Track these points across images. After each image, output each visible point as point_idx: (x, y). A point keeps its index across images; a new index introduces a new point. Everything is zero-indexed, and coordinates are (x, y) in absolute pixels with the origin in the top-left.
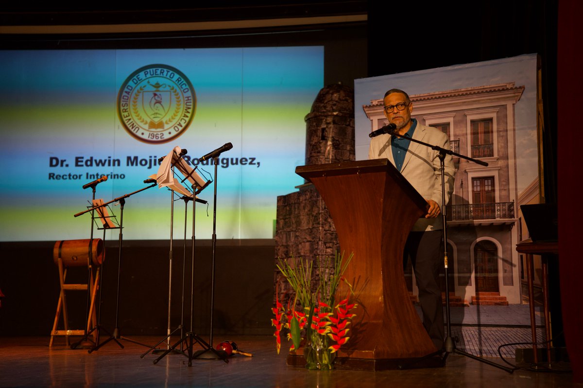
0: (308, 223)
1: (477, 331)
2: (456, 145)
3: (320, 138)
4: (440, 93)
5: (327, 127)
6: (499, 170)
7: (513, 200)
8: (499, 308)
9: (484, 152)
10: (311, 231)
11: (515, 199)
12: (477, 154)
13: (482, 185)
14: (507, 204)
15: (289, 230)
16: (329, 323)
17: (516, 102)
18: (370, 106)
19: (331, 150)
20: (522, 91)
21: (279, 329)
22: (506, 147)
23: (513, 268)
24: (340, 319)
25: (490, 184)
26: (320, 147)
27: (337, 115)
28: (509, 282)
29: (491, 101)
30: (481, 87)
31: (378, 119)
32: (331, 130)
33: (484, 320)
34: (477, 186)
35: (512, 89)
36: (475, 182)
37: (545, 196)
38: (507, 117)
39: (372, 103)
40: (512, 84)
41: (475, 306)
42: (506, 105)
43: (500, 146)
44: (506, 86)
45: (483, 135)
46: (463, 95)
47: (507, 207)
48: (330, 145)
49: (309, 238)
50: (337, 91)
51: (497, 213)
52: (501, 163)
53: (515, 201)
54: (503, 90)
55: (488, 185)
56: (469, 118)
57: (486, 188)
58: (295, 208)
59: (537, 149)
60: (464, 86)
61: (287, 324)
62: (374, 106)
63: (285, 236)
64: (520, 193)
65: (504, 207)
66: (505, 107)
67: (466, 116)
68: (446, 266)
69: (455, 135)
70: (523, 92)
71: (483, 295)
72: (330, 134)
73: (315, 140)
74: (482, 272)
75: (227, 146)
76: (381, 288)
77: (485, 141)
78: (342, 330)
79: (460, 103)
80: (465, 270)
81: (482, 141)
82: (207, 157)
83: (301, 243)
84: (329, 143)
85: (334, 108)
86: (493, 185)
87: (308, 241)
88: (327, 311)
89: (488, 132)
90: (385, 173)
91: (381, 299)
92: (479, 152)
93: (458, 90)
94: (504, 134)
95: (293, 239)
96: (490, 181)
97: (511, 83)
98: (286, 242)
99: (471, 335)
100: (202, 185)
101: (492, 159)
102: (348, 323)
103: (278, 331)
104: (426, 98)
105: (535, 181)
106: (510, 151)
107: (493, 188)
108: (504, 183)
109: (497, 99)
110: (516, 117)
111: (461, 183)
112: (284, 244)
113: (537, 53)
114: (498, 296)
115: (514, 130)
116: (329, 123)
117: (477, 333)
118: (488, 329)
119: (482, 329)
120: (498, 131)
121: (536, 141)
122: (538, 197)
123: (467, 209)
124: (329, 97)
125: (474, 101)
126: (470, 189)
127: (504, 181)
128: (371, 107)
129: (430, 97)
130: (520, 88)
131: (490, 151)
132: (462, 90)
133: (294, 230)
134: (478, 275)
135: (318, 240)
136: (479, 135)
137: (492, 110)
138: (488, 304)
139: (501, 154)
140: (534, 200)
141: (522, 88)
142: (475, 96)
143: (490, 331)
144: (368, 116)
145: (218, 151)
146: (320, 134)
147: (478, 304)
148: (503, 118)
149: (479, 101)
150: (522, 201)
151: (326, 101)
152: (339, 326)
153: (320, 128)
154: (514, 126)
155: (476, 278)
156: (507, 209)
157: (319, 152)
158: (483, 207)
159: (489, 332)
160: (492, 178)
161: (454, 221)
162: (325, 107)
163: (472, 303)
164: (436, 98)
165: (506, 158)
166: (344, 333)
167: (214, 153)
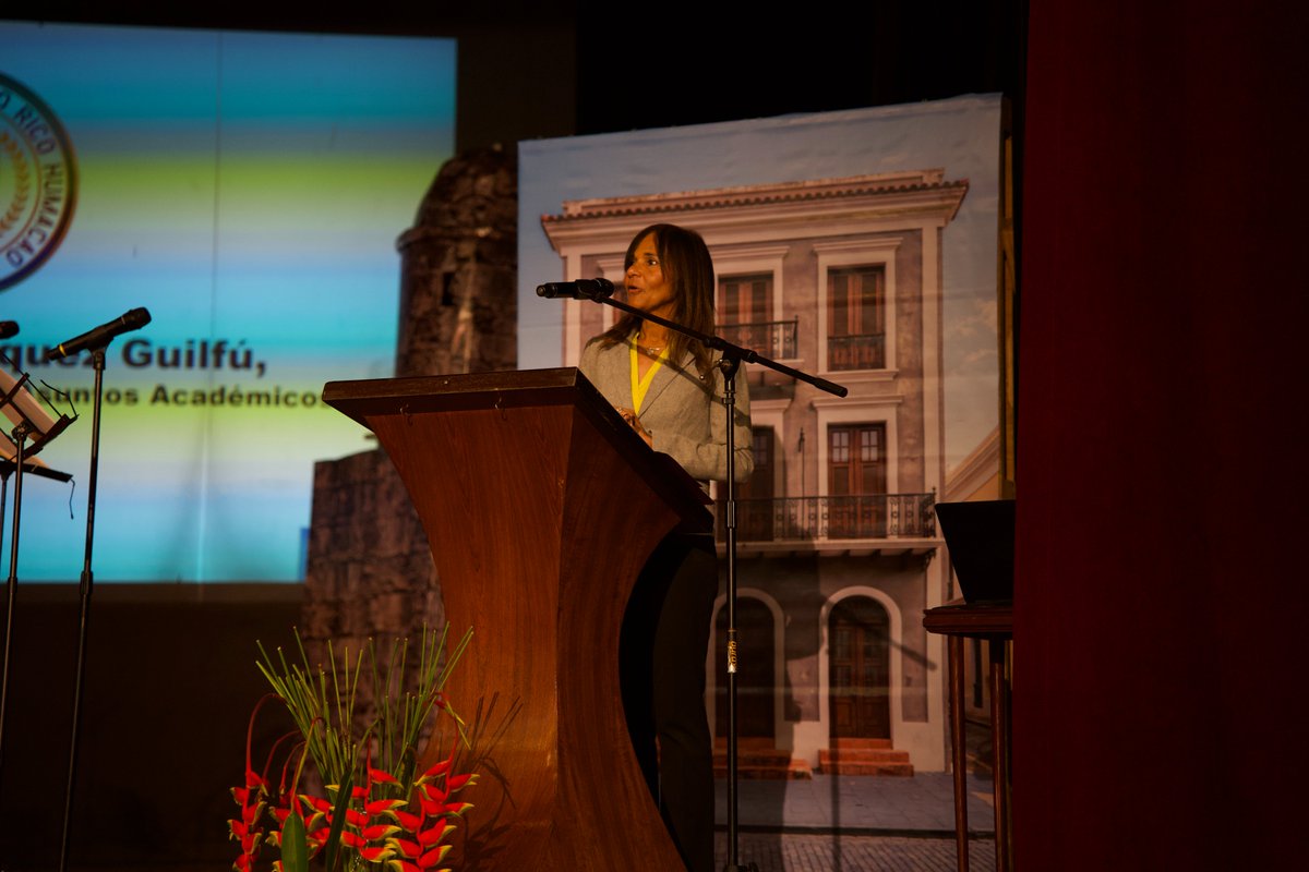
0: (399, 540)
1: (831, 846)
2: (788, 334)
3: (439, 301)
4: (750, 189)
5: (459, 269)
6: (899, 405)
7: (934, 489)
8: (891, 781)
9: (861, 354)
10: (406, 563)
11: (937, 486)
12: (843, 360)
13: (855, 444)
14: (916, 498)
15: (343, 556)
16: (393, 829)
17: (946, 222)
18: (561, 219)
19: (469, 334)
20: (962, 193)
21: (249, 849)
22: (919, 343)
23: (929, 673)
24: (426, 817)
25: (874, 441)
26: (439, 326)
27: (486, 238)
28: (917, 710)
29: (883, 217)
30: (857, 177)
31: (583, 256)
32: (471, 278)
33: (848, 818)
34: (840, 447)
35: (936, 186)
36: (836, 436)
37: (1015, 478)
38: (921, 264)
39: (566, 209)
40: (936, 174)
41: (826, 779)
42: (920, 230)
43: (901, 341)
44: (921, 177)
45: (858, 308)
46: (808, 197)
47: (915, 507)
48: (466, 321)
49: (399, 582)
50: (491, 171)
51: (892, 522)
52: (904, 387)
53: (938, 491)
54: (914, 188)
55: (870, 446)
56: (825, 262)
57: (865, 455)
58: (363, 496)
59: (995, 352)
60: (813, 174)
61: (274, 833)
62: (570, 218)
63: (331, 576)
64: (952, 468)
65: (909, 507)
66: (916, 234)
67: (814, 255)
68: (732, 669)
69: (787, 308)
70: (964, 196)
71: (850, 746)
72: (468, 289)
73: (424, 304)
74: (849, 684)
75: (133, 318)
76: (552, 730)
77: (864, 325)
78: (430, 849)
79: (801, 219)
80: (804, 676)
81: (857, 327)
82: (74, 347)
83: (376, 596)
84: (465, 314)
85: (481, 216)
86: (882, 445)
87: (397, 591)
88: (393, 796)
89: (874, 302)
90: (571, 407)
91: (550, 759)
92: (849, 355)
93: (797, 183)
94: (915, 307)
95: (354, 585)
96: (874, 434)
97: (935, 170)
98: (337, 591)
99: (813, 858)
100: (46, 429)
101: (881, 375)
102: (449, 828)
103: (246, 853)
104: (712, 201)
105: (989, 438)
106: (929, 354)
107: (881, 454)
108: (911, 442)
109: (898, 212)
110: (945, 262)
111: (798, 437)
112: (330, 597)
113: (1001, 94)
114: (888, 751)
115: (940, 298)
116: (465, 260)
117: (829, 853)
118: (859, 841)
119: (845, 840)
120: (899, 301)
121: (995, 330)
122: (996, 483)
123: (813, 510)
124: (465, 184)
125: (838, 216)
126: (823, 455)
127: (910, 437)
128: (563, 220)
129: (722, 200)
130: (958, 184)
131: (876, 353)
132: (808, 184)
133: (358, 556)
134: (839, 691)
135: (424, 587)
136: (850, 310)
137: (884, 241)
138: (861, 772)
139: (904, 361)
140: (986, 489)
141: (962, 185)
142: (840, 202)
143: (865, 846)
144: (554, 245)
145: (105, 331)
146: (437, 287)
147: (835, 772)
148: (911, 265)
149: (849, 215)
150: (957, 490)
151: (456, 197)
152: (423, 837)
153: (438, 273)
154: (940, 286)
155: (832, 700)
156: (916, 512)
157: (435, 339)
158: (855, 505)
159: (862, 851)
160: (880, 427)
161: (778, 541)
162: (454, 214)
163: (819, 770)
164: (738, 203)
165: (919, 373)
166: (437, 858)
167: (94, 336)
